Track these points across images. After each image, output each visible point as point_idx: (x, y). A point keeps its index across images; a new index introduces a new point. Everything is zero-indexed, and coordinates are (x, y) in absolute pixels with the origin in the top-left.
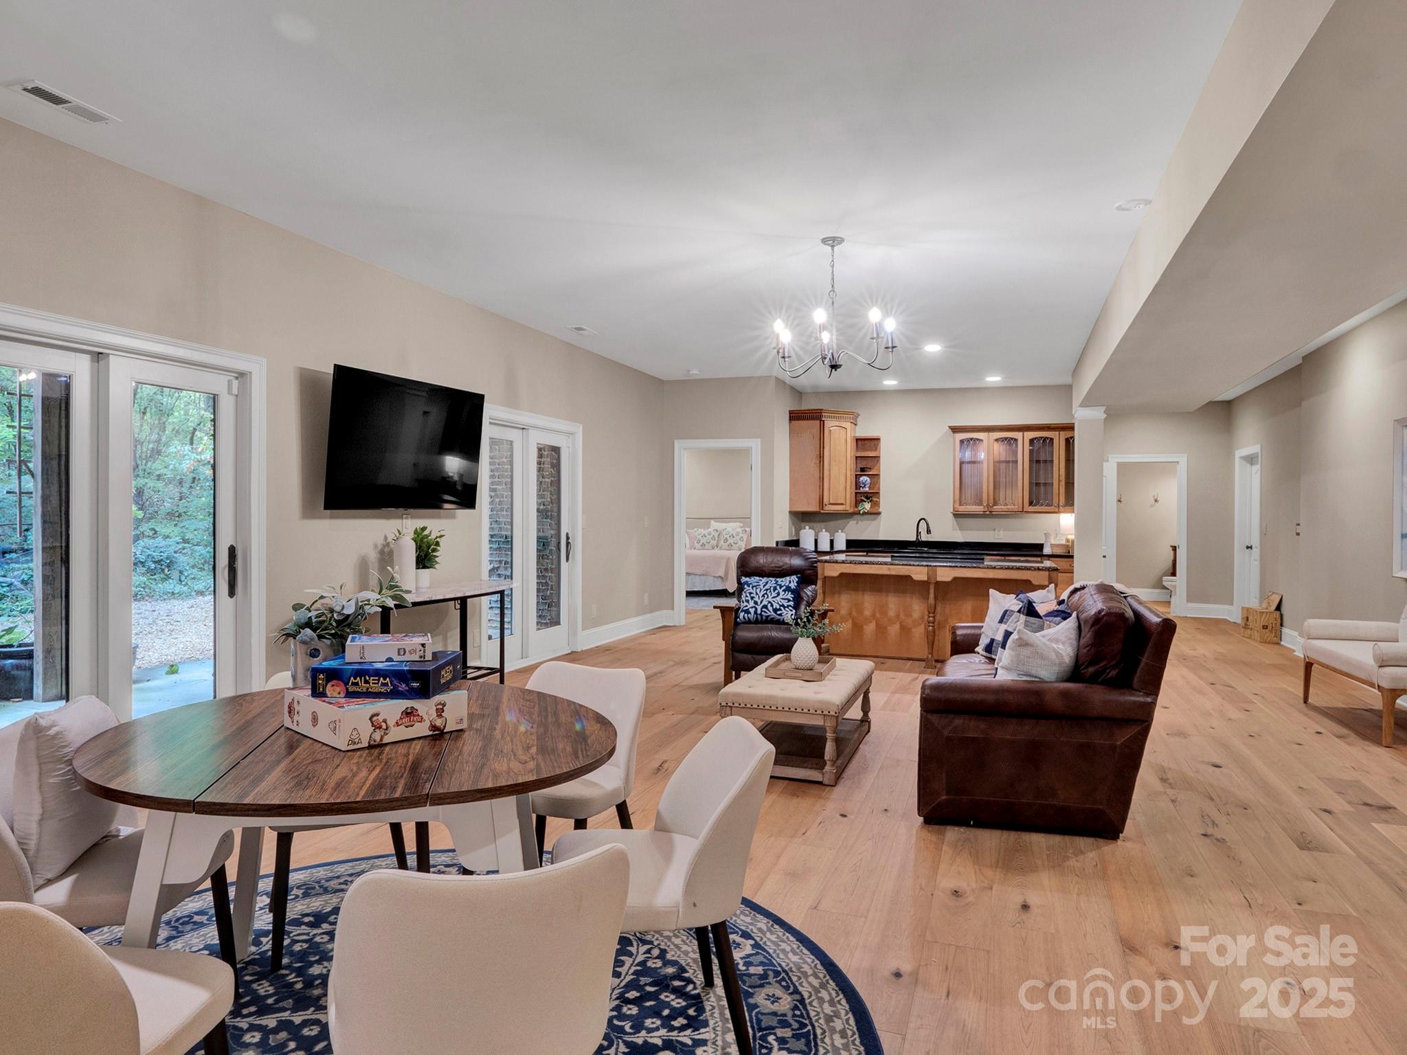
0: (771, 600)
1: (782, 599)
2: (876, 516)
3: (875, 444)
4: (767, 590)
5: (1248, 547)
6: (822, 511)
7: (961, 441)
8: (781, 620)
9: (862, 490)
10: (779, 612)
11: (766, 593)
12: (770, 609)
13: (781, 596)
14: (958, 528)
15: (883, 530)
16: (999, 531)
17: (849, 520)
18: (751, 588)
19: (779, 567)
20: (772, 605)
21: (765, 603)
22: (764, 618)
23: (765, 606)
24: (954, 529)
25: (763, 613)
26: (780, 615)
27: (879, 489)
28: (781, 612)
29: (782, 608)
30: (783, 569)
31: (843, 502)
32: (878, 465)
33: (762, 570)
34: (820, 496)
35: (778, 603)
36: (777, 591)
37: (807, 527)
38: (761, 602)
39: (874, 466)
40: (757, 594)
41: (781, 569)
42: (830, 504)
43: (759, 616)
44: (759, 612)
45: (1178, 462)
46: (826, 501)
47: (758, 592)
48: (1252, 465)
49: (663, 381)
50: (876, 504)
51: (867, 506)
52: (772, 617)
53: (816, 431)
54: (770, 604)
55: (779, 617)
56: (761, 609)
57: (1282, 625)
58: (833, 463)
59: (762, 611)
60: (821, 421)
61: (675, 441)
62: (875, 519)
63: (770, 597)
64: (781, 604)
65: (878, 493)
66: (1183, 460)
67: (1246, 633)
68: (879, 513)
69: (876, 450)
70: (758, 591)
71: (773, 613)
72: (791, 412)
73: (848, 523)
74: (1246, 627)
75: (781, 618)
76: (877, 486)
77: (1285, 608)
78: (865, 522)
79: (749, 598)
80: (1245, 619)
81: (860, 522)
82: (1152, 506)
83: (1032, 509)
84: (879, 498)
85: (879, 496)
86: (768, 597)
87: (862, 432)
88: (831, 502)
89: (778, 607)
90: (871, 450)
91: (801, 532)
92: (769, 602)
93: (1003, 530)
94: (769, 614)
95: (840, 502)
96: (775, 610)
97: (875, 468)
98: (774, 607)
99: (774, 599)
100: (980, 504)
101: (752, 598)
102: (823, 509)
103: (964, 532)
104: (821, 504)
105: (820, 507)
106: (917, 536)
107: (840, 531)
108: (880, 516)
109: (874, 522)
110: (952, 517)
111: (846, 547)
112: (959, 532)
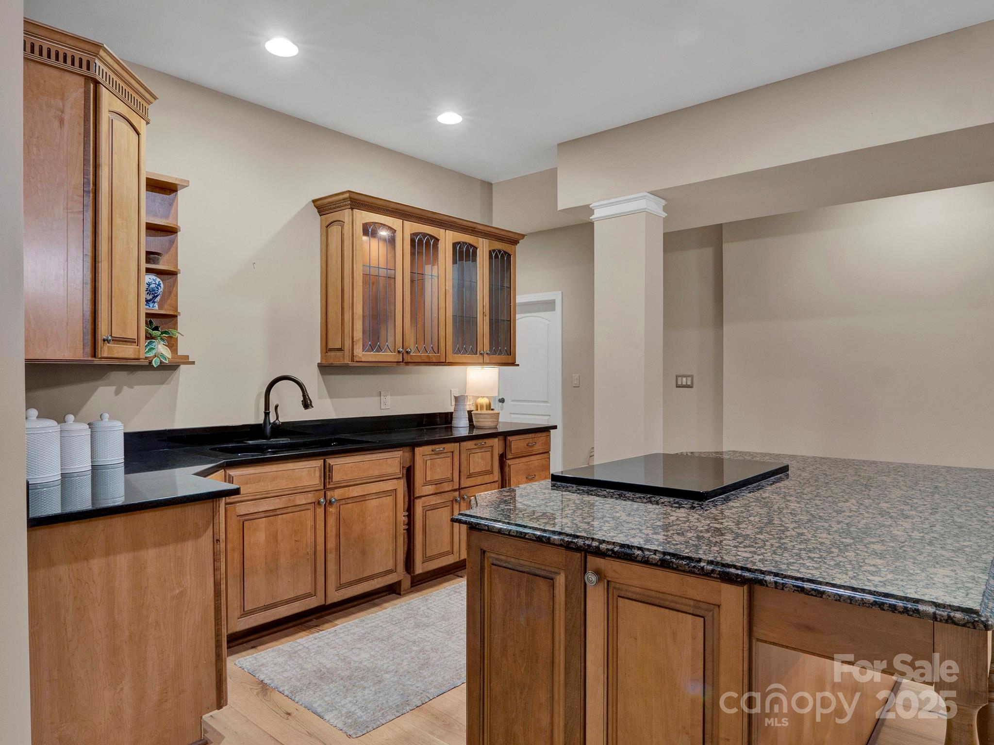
2: (172, 371)
6: (97, 361)
7: (363, 226)
14: (326, 394)
16: (386, 396)
24: (321, 396)
42: (111, 341)
50: (172, 345)
78: (140, 389)
83: (454, 357)
85: (179, 323)
88: (114, 335)
95: (129, 336)
102: (94, 355)
103: (335, 400)
104: (89, 337)
105: (89, 349)
106: (267, 414)
107: (106, 416)
108: (177, 372)
109: (163, 386)
110: (318, 373)
111: (125, 459)
112: (329, 400)
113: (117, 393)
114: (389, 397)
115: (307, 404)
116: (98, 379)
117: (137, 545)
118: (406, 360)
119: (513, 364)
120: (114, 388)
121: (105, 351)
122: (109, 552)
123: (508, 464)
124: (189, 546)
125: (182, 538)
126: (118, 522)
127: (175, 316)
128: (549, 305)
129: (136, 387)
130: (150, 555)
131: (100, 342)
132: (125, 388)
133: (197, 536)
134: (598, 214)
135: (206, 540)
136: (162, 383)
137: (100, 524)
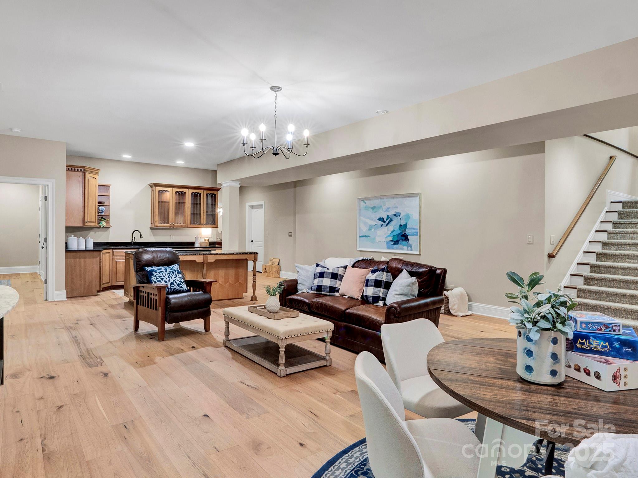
0: (174, 279)
1: (179, 278)
2: (107, 229)
4: (169, 273)
5: (251, 241)
6: (84, 226)
7: (159, 191)
8: (182, 290)
9: (100, 214)
10: (180, 286)
11: (169, 276)
12: (175, 284)
13: (178, 277)
14: (153, 235)
15: (112, 236)
16: (172, 236)
17: (90, 231)
18: (158, 273)
19: (162, 260)
20: (176, 282)
21: (171, 281)
22: (172, 290)
23: (172, 283)
24: (150, 236)
25: (172, 287)
26: (181, 287)
27: (109, 214)
28: (181, 285)
29: (181, 283)
30: (165, 261)
31: (95, 221)
32: (109, 200)
33: (153, 263)
34: (82, 217)
35: (178, 281)
36: (175, 274)
37: (73, 236)
38: (169, 281)
40: (164, 277)
41: (163, 261)
42: (88, 222)
43: (169, 289)
44: (169, 287)
46: (86, 220)
47: (165, 276)
48: (252, 209)
50: (108, 222)
51: (103, 223)
52: (177, 289)
53: (81, 179)
54: (174, 282)
55: (180, 289)
56: (171, 285)
57: (280, 270)
58: (90, 198)
59: (171, 286)
60: (84, 173)
63: (173, 278)
64: (180, 281)
67: (265, 275)
68: (110, 227)
69: (107, 192)
70: (164, 274)
71: (177, 287)
73: (90, 232)
74: (265, 272)
75: (182, 289)
76: (108, 212)
77: (281, 264)
79: (160, 279)
80: (265, 269)
81: (97, 232)
83: (192, 225)
84: (109, 219)
85: (109, 217)
86: (172, 278)
88: (89, 221)
89: (179, 283)
91: (68, 239)
92: (174, 281)
93: (175, 236)
94: (175, 287)
95: (93, 221)
96: (178, 285)
97: (108, 202)
98: (177, 283)
99: (176, 278)
100: (168, 223)
101: (162, 279)
102: (84, 225)
103: (155, 237)
104: (83, 221)
105: (83, 224)
106: (132, 239)
107: (89, 237)
112: (153, 237)
113: (95, 233)
114: (174, 237)
115: (141, 237)
117: (85, 258)
118: (173, 226)
119: (217, 227)
121: (86, 224)
122: (80, 258)
124: (95, 260)
125: (93, 258)
126: (82, 254)
127: (109, 216)
128: (260, 206)
129: (100, 232)
130: (87, 260)
131: (85, 223)
133: (96, 258)
134: (223, 185)
135: (98, 259)
136: (106, 231)
137: (78, 254)
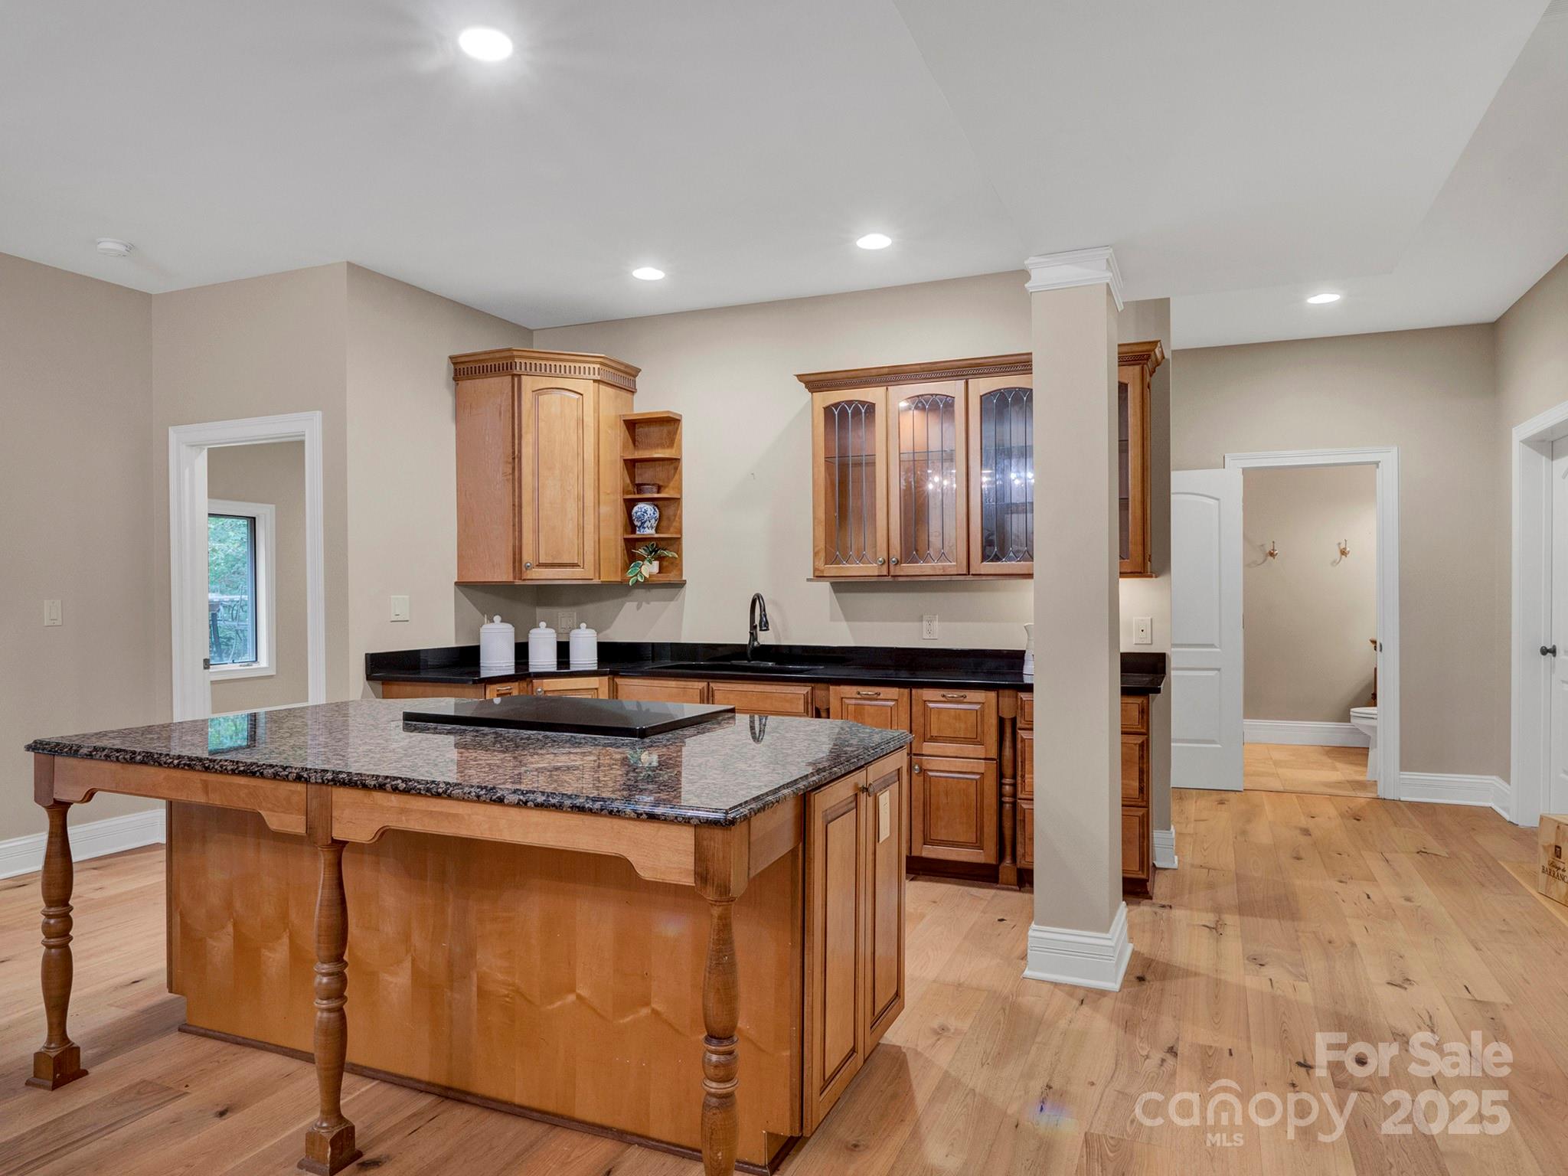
2: (674, 590)
3: (669, 433)
6: (518, 582)
7: (826, 410)
9: (639, 533)
14: (842, 617)
16: (930, 621)
24: (833, 619)
27: (680, 531)
31: (585, 561)
32: (677, 477)
34: (514, 546)
37: (494, 618)
39: (669, 479)
42: (547, 566)
45: (1377, 464)
46: (527, 557)
49: (146, 298)
50: (672, 564)
51: (649, 568)
53: (505, 399)
58: (549, 473)
60: (513, 376)
61: (170, 428)
62: (672, 599)
65: (678, 540)
66: (1389, 461)
68: (681, 584)
69: (672, 443)
72: (455, 361)
76: (675, 524)
78: (655, 605)
82: (1335, 563)
83: (989, 566)
84: (679, 552)
85: (680, 545)
87: (644, 405)
88: (546, 561)
90: (662, 446)
91: (482, 630)
95: (566, 560)
97: (671, 484)
100: (875, 557)
102: (521, 578)
103: (850, 623)
105: (516, 573)
106: (756, 634)
108: (684, 589)
109: (672, 603)
110: (830, 591)
111: (598, 660)
112: (844, 625)
114: (936, 623)
115: (764, 624)
116: (626, 595)
118: (892, 573)
120: (636, 603)
123: (1022, 737)
127: (678, 538)
129: (652, 603)
131: (524, 568)
132: (644, 603)
